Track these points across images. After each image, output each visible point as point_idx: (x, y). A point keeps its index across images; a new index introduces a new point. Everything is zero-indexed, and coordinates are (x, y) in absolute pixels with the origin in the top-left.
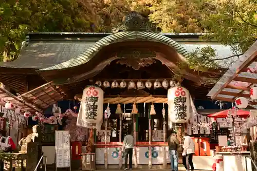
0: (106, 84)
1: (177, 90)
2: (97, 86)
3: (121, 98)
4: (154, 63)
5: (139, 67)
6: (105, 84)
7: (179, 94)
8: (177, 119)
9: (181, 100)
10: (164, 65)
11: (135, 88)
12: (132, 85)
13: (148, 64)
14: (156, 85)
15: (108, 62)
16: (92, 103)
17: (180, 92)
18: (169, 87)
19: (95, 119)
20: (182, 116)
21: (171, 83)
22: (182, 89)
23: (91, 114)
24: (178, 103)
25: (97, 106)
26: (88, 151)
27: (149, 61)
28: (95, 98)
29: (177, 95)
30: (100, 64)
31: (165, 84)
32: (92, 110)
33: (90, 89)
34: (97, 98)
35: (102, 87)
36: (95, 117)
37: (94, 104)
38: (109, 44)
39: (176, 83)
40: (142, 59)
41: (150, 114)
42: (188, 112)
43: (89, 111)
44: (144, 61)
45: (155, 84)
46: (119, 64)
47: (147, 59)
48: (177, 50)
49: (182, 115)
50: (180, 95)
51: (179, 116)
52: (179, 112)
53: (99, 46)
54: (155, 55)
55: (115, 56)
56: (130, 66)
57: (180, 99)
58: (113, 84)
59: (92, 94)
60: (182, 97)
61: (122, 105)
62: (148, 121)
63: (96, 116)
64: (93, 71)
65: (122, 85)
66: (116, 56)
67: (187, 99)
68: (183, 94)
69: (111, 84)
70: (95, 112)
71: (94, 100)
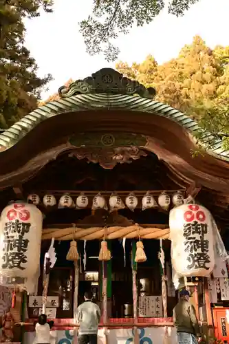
0: (49, 201)
1: (188, 209)
2: (31, 202)
3: (77, 229)
4: (142, 157)
5: (114, 164)
6: (45, 200)
7: (192, 218)
8: (190, 267)
9: (197, 229)
10: (162, 161)
11: (106, 209)
12: (99, 202)
13: (131, 159)
14: (147, 202)
15: (52, 154)
16: (16, 235)
17: (195, 213)
18: (172, 206)
19: (23, 268)
20: (202, 262)
21: (175, 198)
22: (197, 208)
23: (14, 258)
24: (192, 236)
25: (26, 242)
26: (6, 338)
27: (133, 152)
28: (24, 224)
29: (188, 220)
30: (37, 158)
31: (163, 201)
32: (15, 250)
33: (16, 207)
34: (29, 225)
35: (41, 207)
36: (22, 265)
37: (21, 237)
38: (53, 115)
39: (186, 197)
40: (118, 149)
41: (136, 260)
42: (211, 253)
43: (10, 251)
44: (123, 153)
45: (145, 200)
46: (74, 158)
47: (129, 149)
48: (187, 128)
49: (202, 259)
50: (195, 219)
51: (194, 261)
52: (194, 253)
53: (35, 119)
54: (144, 142)
55: (65, 143)
56: (94, 162)
57: (195, 227)
58: (62, 201)
59: (18, 218)
60: (199, 223)
61: (80, 243)
62: (132, 275)
63: (25, 261)
64: (21, 171)
65: (81, 202)
66: (69, 144)
67: (209, 229)
68: (201, 216)
69: (58, 200)
70: (22, 254)
71: (21, 229)
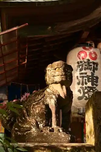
16: (89, 72)
23: (89, 91)
25: (97, 78)
28: (94, 63)
33: (85, 49)
34: (97, 64)
37: (93, 74)
43: (85, 86)
59: (88, 57)
70: (95, 88)
71: (92, 67)
